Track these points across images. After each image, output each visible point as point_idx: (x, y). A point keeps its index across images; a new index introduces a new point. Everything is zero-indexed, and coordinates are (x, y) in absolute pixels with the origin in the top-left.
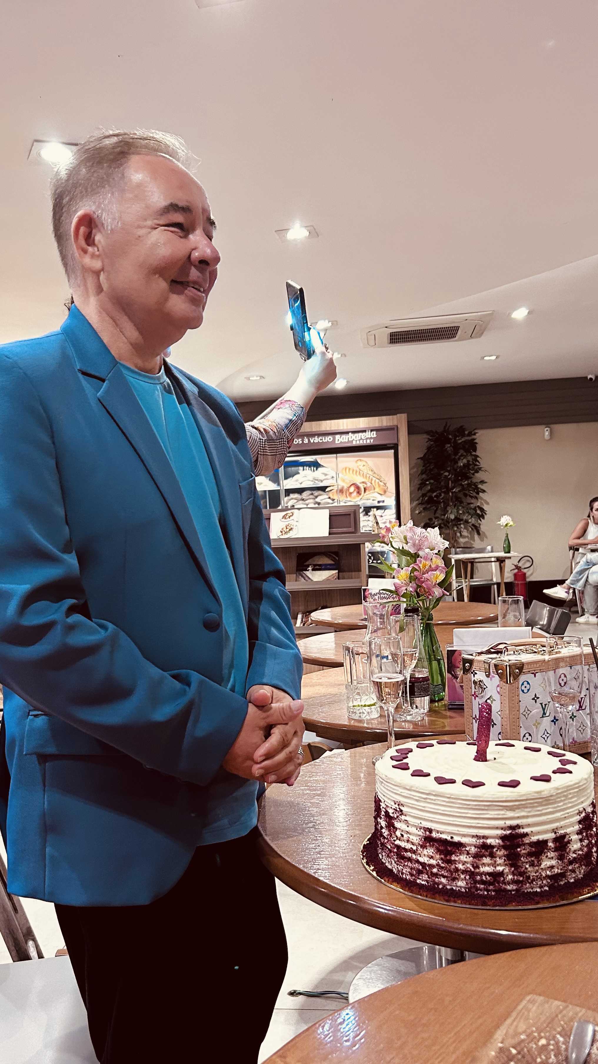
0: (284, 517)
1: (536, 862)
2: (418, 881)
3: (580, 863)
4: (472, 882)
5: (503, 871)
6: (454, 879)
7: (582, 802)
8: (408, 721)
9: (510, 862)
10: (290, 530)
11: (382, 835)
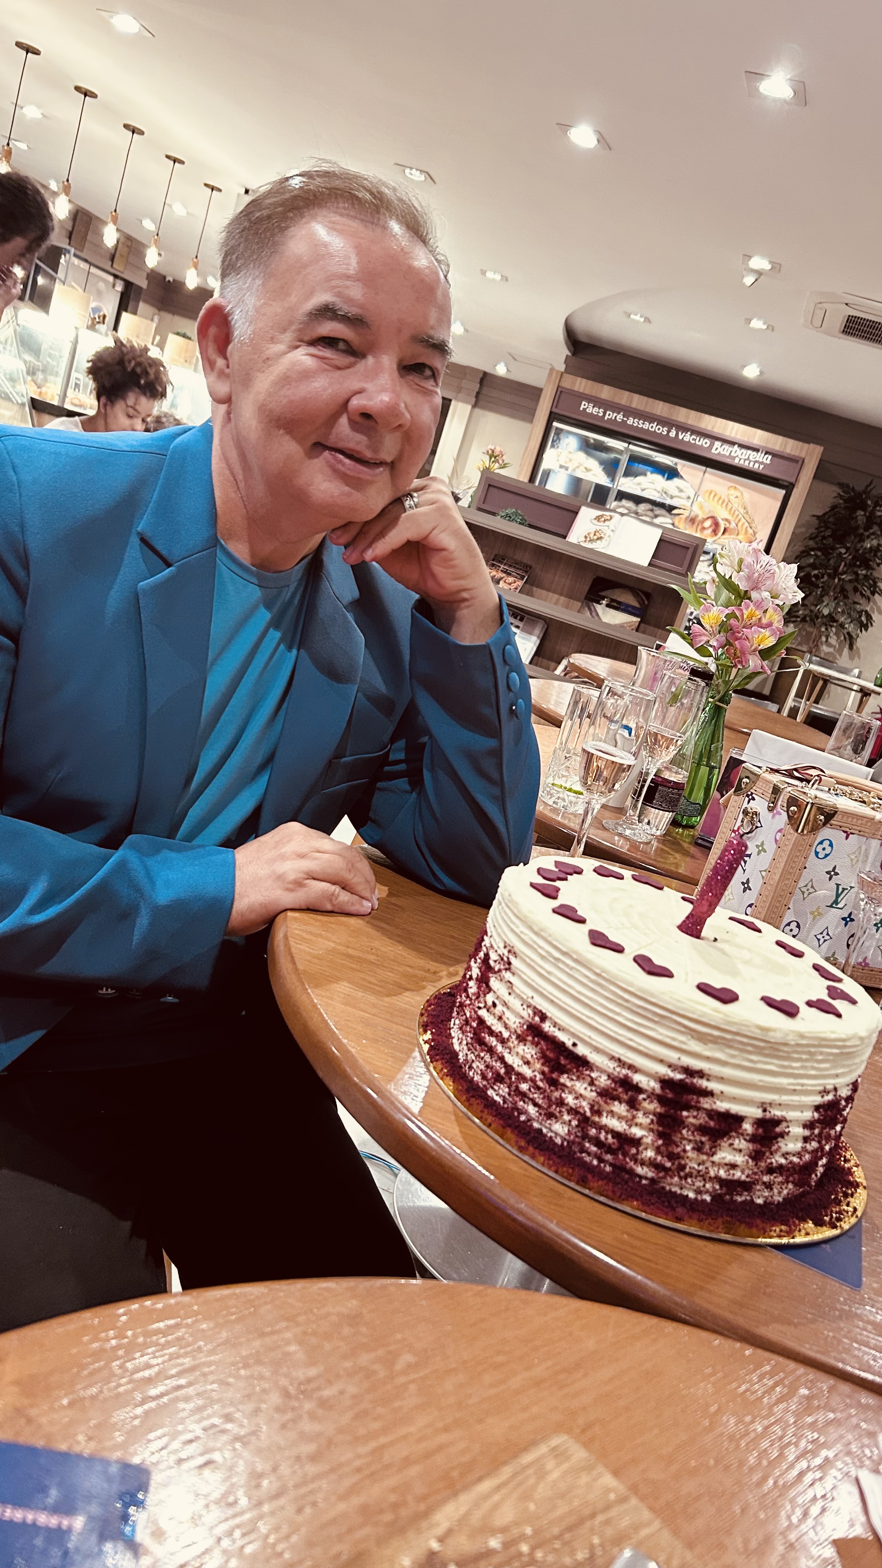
0: (598, 518)
1: (707, 1147)
2: (490, 1092)
3: (788, 1177)
4: (579, 1134)
5: (641, 1139)
6: (550, 1116)
9: (660, 1129)
10: (598, 539)
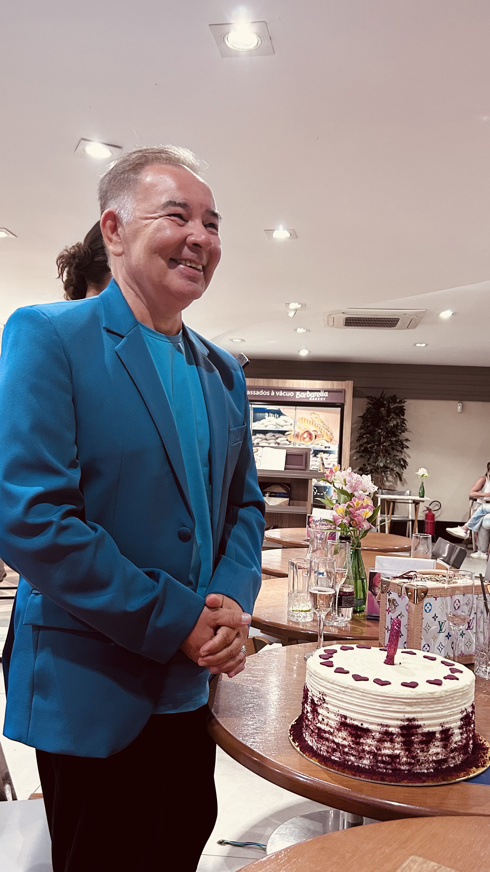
1: (425, 749)
2: (332, 757)
3: (459, 752)
4: (375, 761)
5: (399, 754)
6: (361, 758)
7: (465, 704)
8: (335, 627)
9: (406, 747)
11: (307, 718)
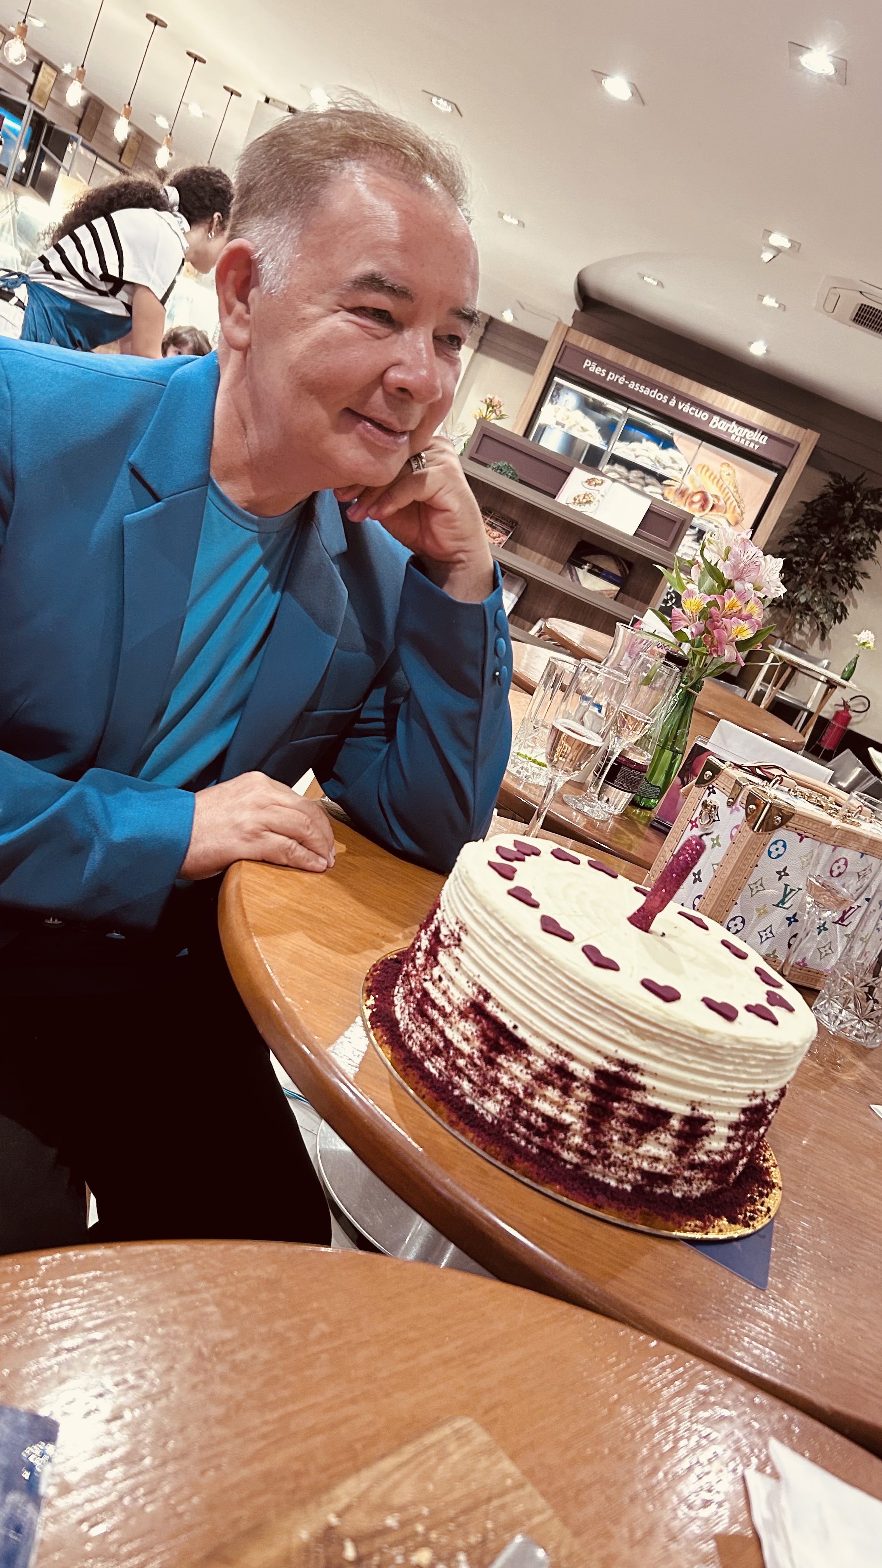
0: (589, 482)
1: (634, 1138)
2: (427, 1064)
3: (708, 1174)
4: (510, 1114)
5: (570, 1125)
6: (484, 1093)
7: (767, 1081)
8: (584, 815)
9: (590, 1117)
10: (587, 502)
11: (413, 960)
